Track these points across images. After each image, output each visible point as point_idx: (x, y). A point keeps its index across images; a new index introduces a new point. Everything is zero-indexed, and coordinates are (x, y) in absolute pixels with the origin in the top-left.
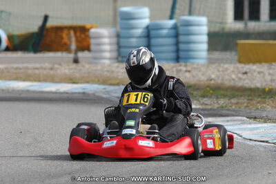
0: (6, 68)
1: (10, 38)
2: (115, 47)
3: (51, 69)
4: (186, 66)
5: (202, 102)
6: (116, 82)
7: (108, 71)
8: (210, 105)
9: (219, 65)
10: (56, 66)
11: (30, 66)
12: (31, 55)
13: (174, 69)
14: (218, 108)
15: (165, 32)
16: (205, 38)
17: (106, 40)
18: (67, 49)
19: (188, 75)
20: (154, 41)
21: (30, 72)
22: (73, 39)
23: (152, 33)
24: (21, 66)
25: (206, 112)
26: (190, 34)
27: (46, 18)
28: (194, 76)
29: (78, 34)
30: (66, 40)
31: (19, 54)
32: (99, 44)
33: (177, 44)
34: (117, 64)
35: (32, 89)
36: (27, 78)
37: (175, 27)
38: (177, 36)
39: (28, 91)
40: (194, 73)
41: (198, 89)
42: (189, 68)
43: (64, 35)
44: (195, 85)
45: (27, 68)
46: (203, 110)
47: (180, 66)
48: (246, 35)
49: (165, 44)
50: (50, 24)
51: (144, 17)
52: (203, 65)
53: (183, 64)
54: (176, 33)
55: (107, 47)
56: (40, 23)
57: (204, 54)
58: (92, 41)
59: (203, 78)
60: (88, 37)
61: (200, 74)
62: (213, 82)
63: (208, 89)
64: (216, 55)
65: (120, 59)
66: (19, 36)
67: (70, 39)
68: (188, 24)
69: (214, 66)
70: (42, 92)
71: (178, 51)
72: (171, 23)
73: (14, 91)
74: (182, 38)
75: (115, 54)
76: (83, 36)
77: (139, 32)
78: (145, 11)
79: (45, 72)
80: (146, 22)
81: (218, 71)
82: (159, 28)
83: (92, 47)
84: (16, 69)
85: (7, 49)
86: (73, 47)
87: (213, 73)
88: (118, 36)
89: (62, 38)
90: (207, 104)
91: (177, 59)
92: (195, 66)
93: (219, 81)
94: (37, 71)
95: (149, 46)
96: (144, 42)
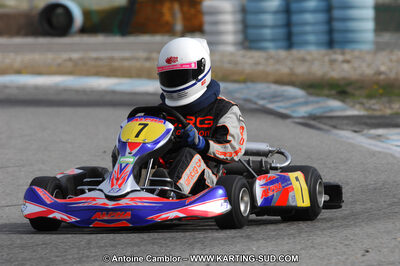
0: (82, 59)
1: (87, 14)
2: (240, 27)
3: (148, 59)
4: (343, 54)
5: (367, 105)
6: (242, 78)
7: (230, 62)
8: (380, 110)
9: (392, 52)
10: (154, 55)
11: (117, 54)
12: (117, 39)
13: (327, 59)
14: (391, 115)
15: (312, 4)
16: (370, 13)
17: (228, 18)
18: (169, 30)
19: (346, 66)
20: (295, 18)
21: (116, 64)
22: (179, 16)
23: (294, 6)
24: (103, 55)
25: (373, 121)
28: (355, 69)
29: (185, 8)
30: (167, 17)
31: (100, 39)
32: (216, 23)
33: (330, 21)
34: (242, 52)
35: (119, 88)
36: (112, 72)
38: (329, 9)
39: (114, 92)
40: (356, 64)
41: (361, 88)
42: (348, 57)
43: (166, 9)
44: (357, 81)
45: (112, 59)
46: (369, 117)
47: (335, 53)
52: (368, 52)
53: (338, 51)
55: (230, 28)
57: (370, 36)
58: (207, 19)
59: (369, 71)
60: (200, 13)
61: (364, 65)
62: (382, 77)
63: (376, 87)
64: (387, 37)
65: (247, 44)
66: (98, 12)
67: (173, 15)
69: (384, 53)
70: (135, 94)
71: (330, 32)
73: (93, 91)
74: (337, 13)
75: (240, 37)
76: (193, 11)
79: (138, 64)
81: (391, 61)
83: (207, 28)
84: (97, 59)
85: (84, 30)
86: (179, 27)
87: (383, 64)
88: (244, 11)
89: (161, 14)
90: (374, 110)
91: (330, 44)
92: (356, 53)
93: (392, 75)
94: (126, 64)
95: (288, 25)
96: (281, 19)
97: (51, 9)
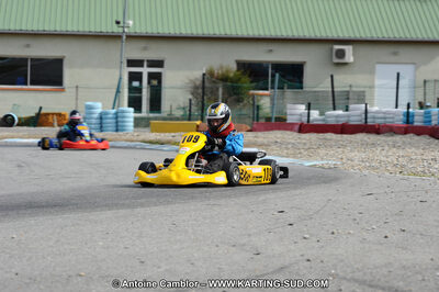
1: (19, 119)
12: (32, 128)
15: (110, 116)
16: (132, 120)
18: (52, 125)
20: (104, 121)
23: (104, 116)
26: (124, 117)
27: (41, 108)
30: (50, 120)
31: (25, 128)
33: (117, 122)
37: (116, 113)
38: (117, 118)
43: (50, 117)
48: (156, 119)
49: (109, 122)
50: (43, 111)
51: (99, 108)
54: (116, 116)
56: (37, 111)
64: (139, 129)
68: (123, 112)
71: (117, 126)
72: (114, 111)
74: (120, 119)
77: (96, 116)
78: (99, 105)
80: (99, 111)
82: (107, 114)
85: (18, 125)
86: (56, 124)
89: (48, 119)
91: (117, 130)
95: (101, 123)
96: (98, 121)
97: (6, 116)
